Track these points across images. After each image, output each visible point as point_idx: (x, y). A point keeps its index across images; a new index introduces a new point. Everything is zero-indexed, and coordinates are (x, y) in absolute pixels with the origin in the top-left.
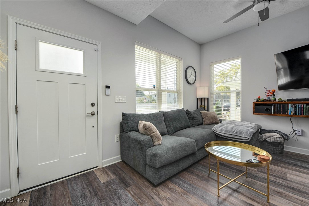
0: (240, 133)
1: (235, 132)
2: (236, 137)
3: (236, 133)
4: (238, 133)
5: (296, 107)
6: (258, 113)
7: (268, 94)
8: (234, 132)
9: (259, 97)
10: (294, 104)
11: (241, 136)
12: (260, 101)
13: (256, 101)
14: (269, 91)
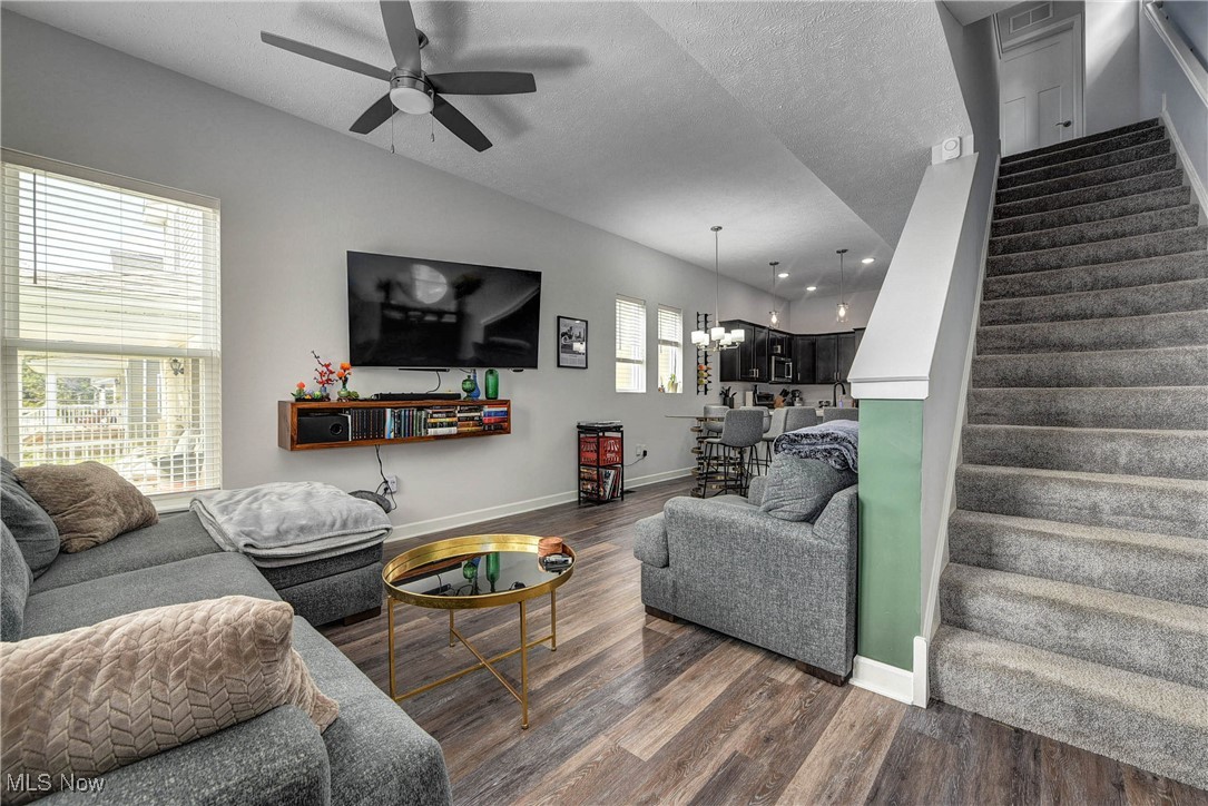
0: (357, 522)
1: (338, 525)
2: (348, 542)
3: (344, 525)
4: (350, 523)
5: (399, 416)
6: (307, 445)
7: (322, 374)
8: (333, 525)
9: (302, 386)
10: (396, 408)
11: (361, 530)
12: (308, 400)
13: (297, 400)
14: (327, 366)
